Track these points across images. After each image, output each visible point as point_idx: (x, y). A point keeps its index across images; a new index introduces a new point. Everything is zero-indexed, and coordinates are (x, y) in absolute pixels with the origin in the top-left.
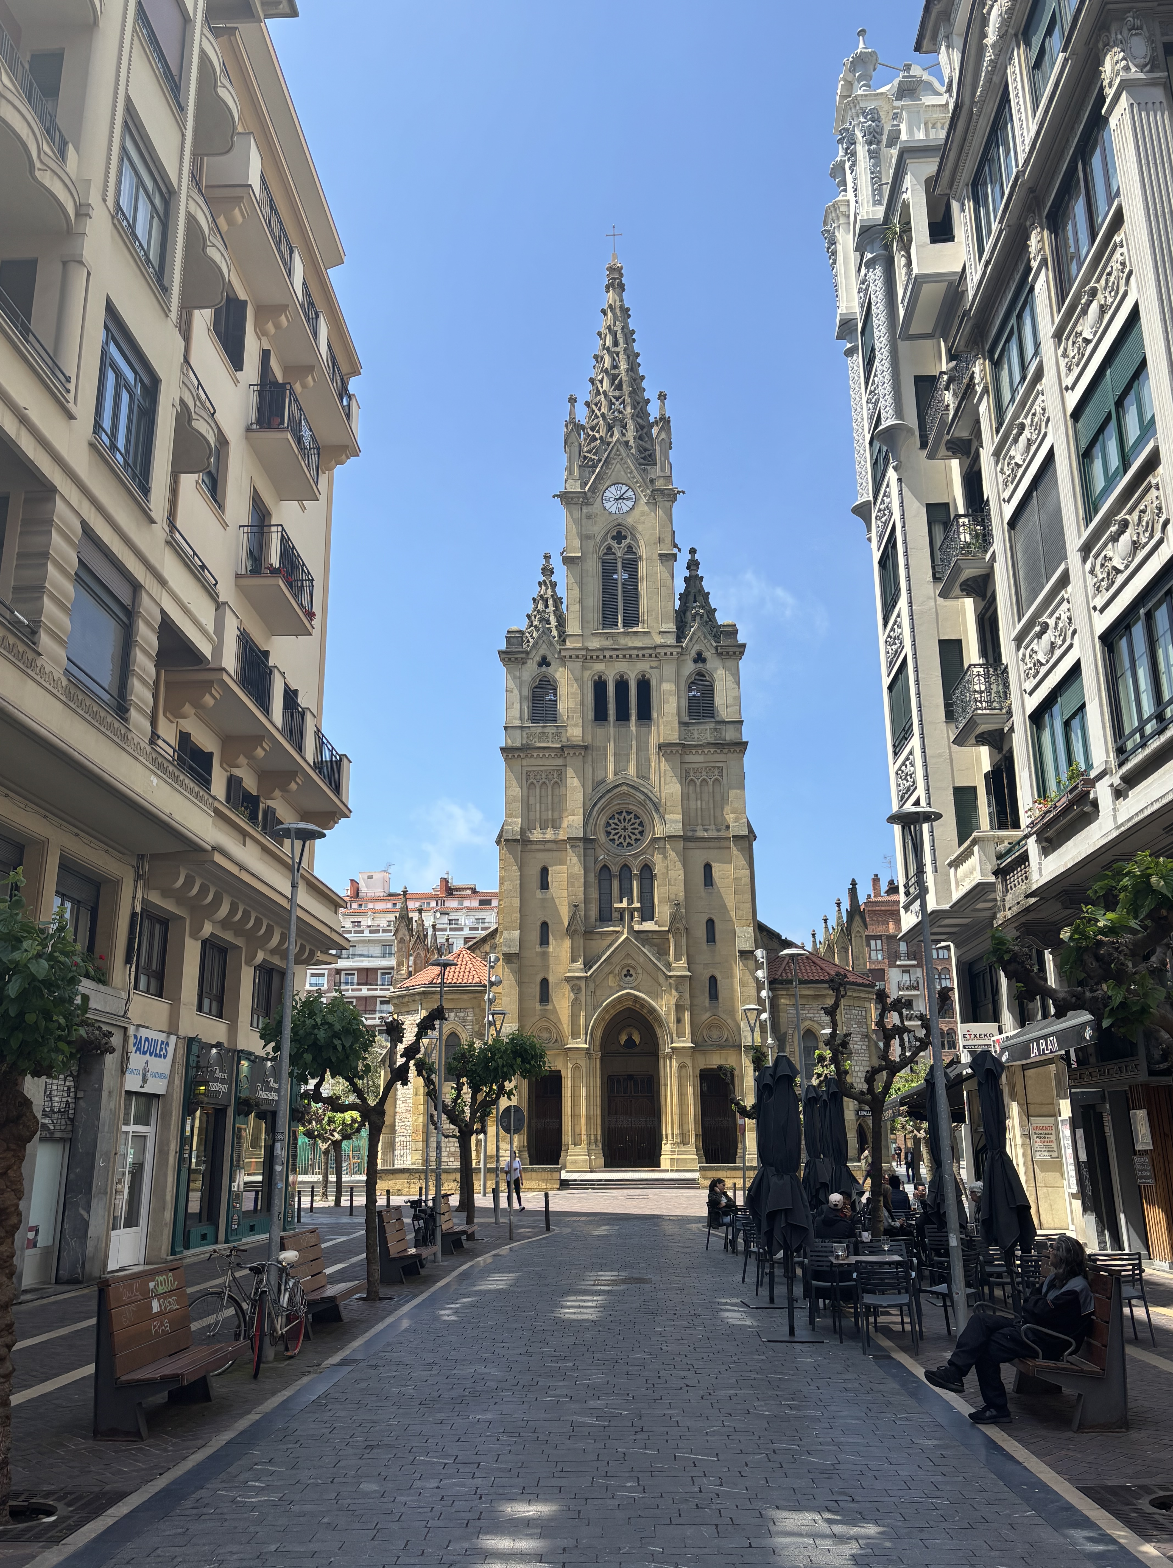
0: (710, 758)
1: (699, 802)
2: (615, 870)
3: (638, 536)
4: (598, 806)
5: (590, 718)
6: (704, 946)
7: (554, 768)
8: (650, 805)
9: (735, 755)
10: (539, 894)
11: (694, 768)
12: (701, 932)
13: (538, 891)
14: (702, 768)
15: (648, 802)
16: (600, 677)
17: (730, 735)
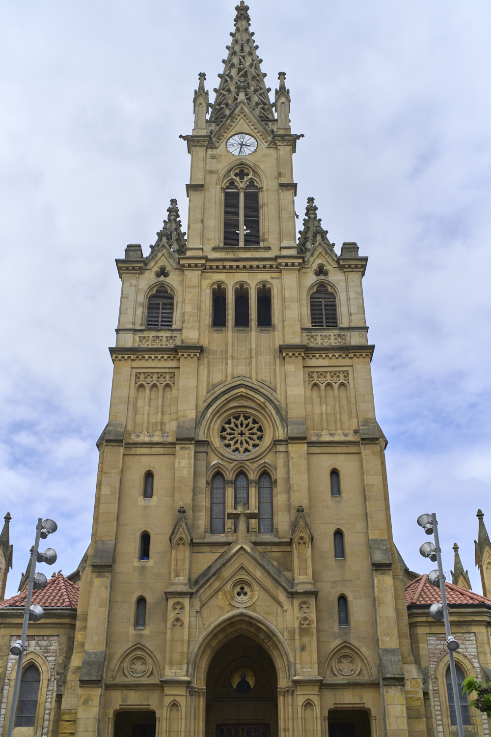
0: (334, 362)
1: (324, 406)
2: (230, 476)
3: (260, 173)
4: (213, 408)
5: (207, 322)
6: (331, 560)
7: (167, 370)
8: (270, 408)
9: (361, 359)
10: (141, 501)
11: (317, 372)
12: (327, 544)
13: (141, 498)
14: (326, 372)
15: (268, 404)
16: (219, 286)
17: (354, 339)
